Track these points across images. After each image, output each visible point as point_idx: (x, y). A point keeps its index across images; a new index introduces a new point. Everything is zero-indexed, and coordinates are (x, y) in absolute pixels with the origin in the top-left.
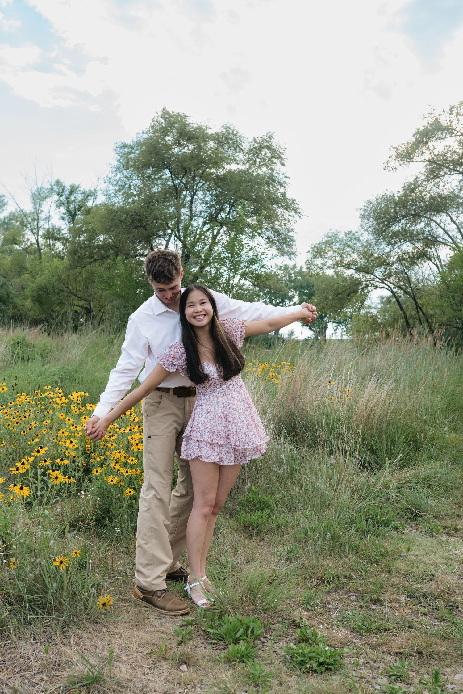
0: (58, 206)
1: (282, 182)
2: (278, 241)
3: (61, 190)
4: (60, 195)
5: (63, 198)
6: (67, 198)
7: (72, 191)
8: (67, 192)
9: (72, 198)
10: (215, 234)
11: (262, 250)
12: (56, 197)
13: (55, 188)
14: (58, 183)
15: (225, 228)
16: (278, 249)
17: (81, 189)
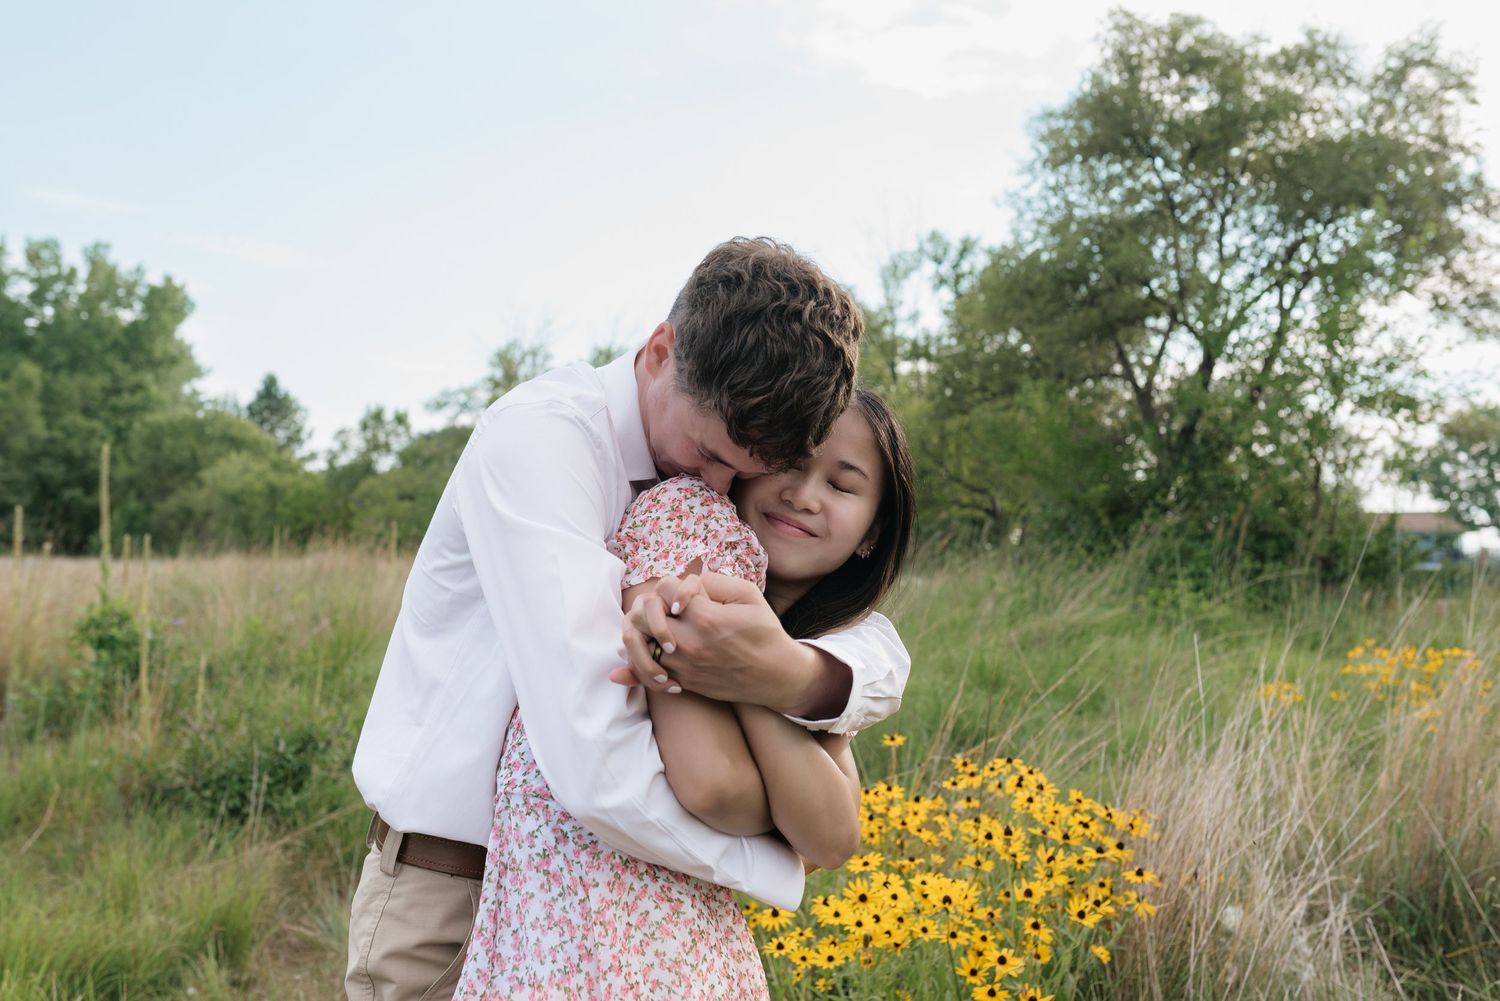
0: (936, 288)
1: (1468, 143)
2: (1465, 301)
3: (940, 252)
4: (938, 261)
5: (945, 269)
6: (956, 266)
7: (965, 250)
8: (953, 254)
9: (965, 266)
10: (1287, 303)
11: (1419, 332)
12: (929, 268)
13: (929, 247)
14: (934, 237)
15: (1316, 285)
16: (1467, 324)
17: (985, 243)
